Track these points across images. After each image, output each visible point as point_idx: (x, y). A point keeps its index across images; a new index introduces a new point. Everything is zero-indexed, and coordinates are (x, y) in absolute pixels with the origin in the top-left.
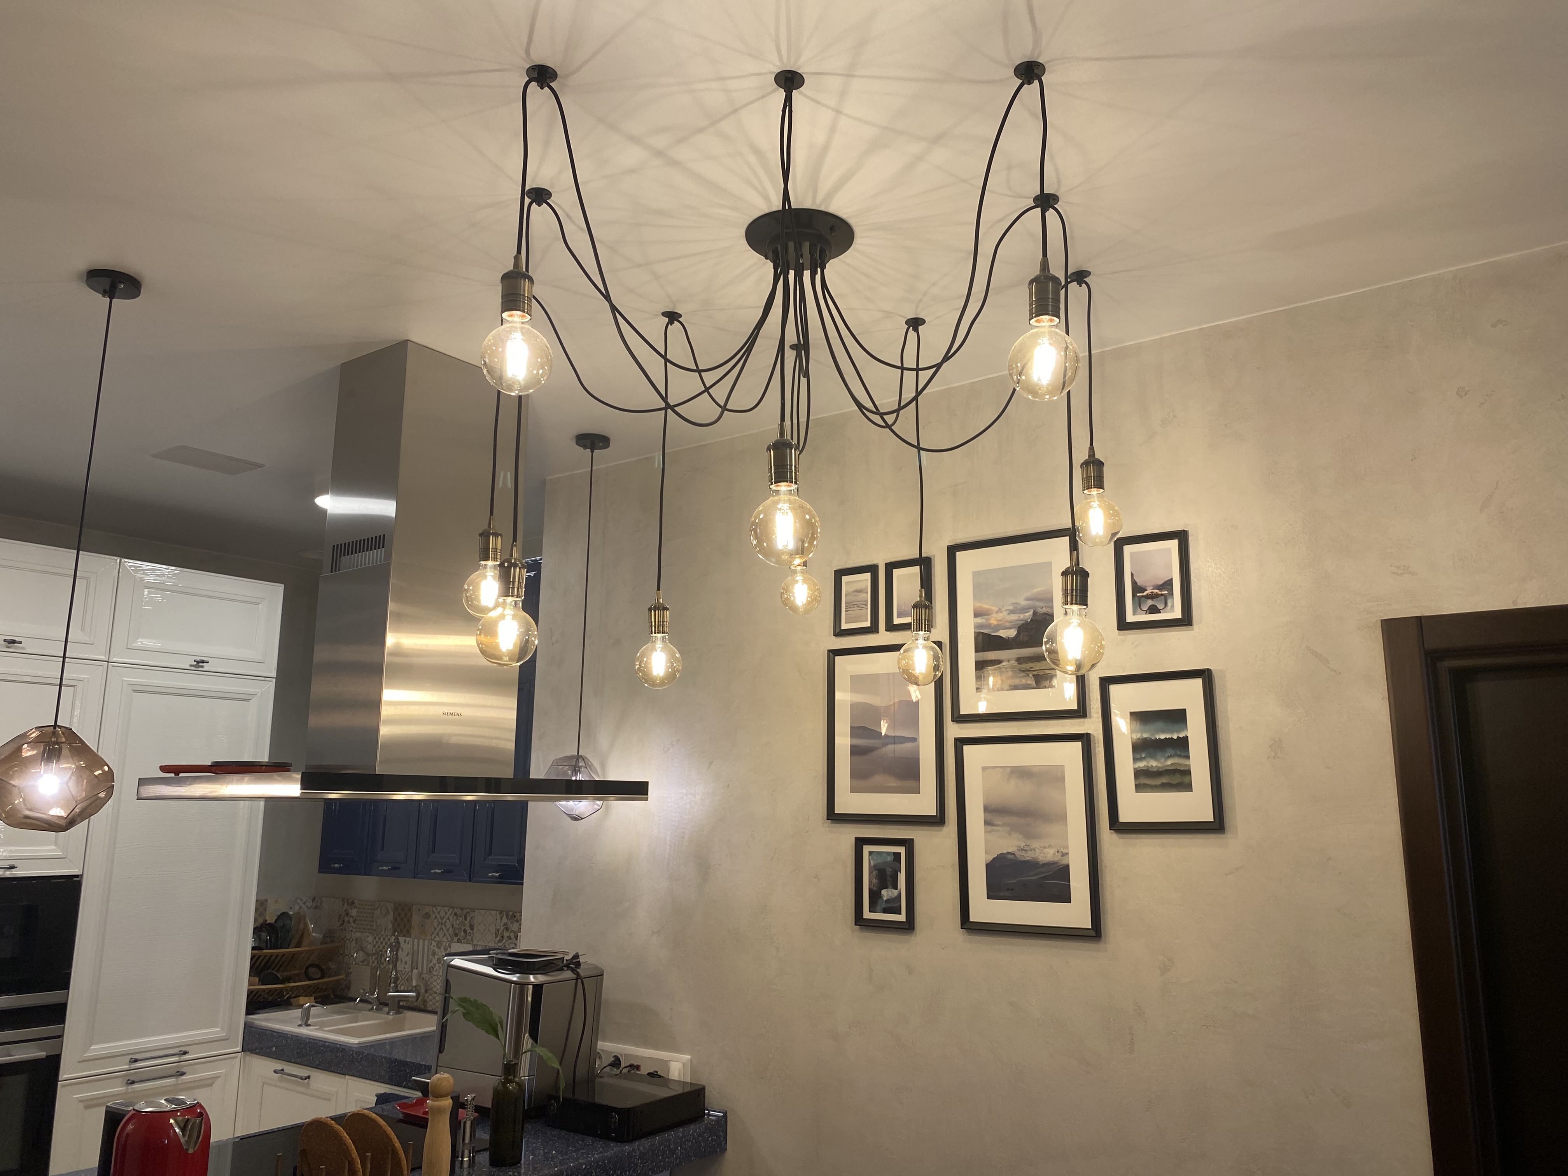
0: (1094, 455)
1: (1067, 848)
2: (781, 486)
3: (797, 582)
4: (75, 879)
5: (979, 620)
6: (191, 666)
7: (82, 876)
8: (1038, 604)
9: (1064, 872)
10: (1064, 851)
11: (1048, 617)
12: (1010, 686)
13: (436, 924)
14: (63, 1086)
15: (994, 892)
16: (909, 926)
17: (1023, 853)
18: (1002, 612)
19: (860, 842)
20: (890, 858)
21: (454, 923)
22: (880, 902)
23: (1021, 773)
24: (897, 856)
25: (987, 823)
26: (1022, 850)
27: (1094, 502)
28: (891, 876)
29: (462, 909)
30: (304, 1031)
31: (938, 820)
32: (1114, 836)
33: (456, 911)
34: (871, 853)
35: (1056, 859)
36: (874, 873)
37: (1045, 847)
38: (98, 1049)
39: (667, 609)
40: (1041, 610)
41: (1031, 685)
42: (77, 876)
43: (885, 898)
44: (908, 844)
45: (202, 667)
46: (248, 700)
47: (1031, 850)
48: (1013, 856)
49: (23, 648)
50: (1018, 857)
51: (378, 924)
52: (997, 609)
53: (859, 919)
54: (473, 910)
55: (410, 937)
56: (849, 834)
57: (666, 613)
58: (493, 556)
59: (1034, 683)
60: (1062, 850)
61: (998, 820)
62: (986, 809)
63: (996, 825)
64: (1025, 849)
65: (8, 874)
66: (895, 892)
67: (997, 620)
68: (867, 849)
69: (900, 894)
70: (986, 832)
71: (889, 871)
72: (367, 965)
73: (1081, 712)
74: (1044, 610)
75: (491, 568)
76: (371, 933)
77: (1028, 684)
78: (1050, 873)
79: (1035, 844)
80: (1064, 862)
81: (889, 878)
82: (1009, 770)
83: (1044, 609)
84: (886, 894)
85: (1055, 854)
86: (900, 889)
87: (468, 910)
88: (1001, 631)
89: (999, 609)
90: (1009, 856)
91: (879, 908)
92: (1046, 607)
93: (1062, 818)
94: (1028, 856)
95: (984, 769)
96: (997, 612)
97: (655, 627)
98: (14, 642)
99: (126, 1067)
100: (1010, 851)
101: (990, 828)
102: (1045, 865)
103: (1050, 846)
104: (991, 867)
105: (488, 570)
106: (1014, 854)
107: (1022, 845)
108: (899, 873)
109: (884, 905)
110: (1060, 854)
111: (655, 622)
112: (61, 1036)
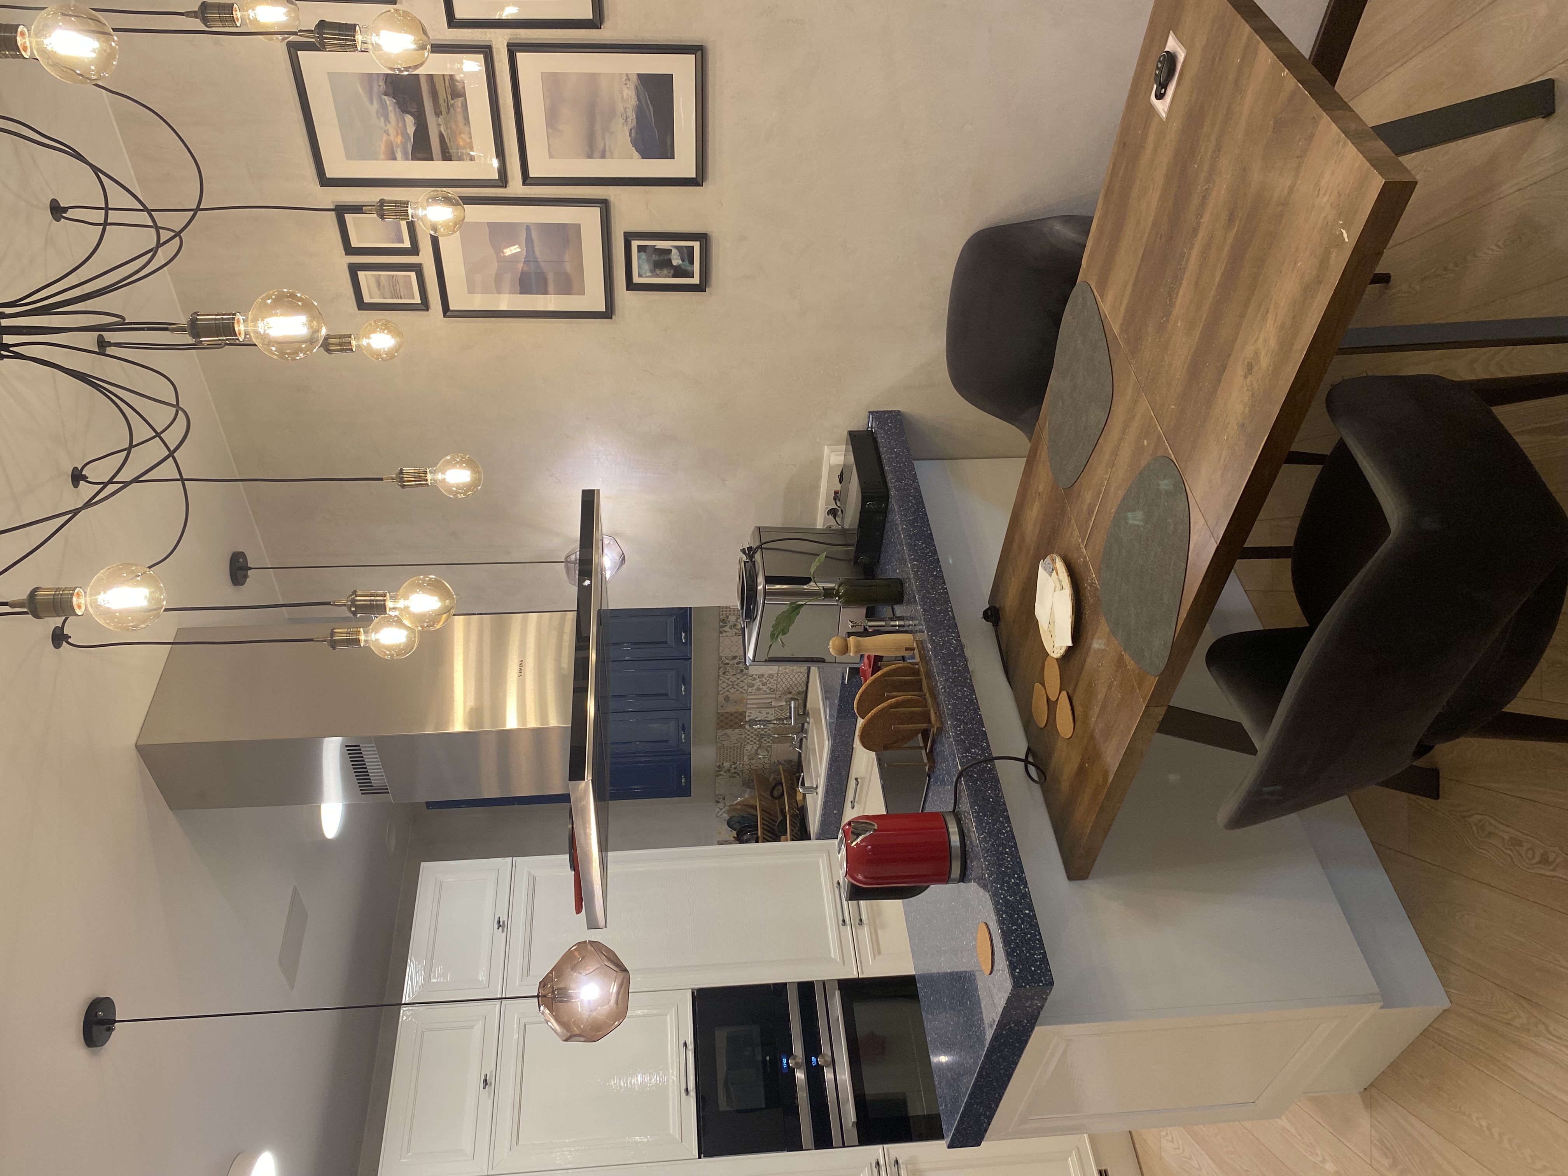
0: (194, 11)
1: (621, 74)
2: (239, 331)
3: (368, 344)
4: (695, 994)
5: (399, 155)
6: (503, 931)
7: (692, 989)
8: (375, 89)
9: (644, 79)
10: (624, 78)
11: (389, 80)
12: (465, 124)
13: (733, 690)
14: (863, 973)
15: (666, 151)
16: (703, 238)
17: (629, 120)
18: (388, 130)
19: (631, 286)
20: (643, 256)
21: (732, 674)
22: (683, 267)
23: (552, 118)
24: (641, 249)
25: (603, 156)
26: (626, 121)
27: (249, 15)
28: (660, 255)
29: (720, 668)
30: (821, 790)
31: (604, 205)
32: (607, 24)
33: (721, 674)
34: (640, 276)
35: (633, 87)
36: (658, 272)
37: (622, 97)
38: (834, 953)
39: (401, 470)
40: (382, 88)
41: (462, 103)
42: (693, 993)
43: (680, 262)
44: (629, 237)
45: (504, 922)
46: (534, 878)
47: (626, 112)
48: (633, 131)
49: (491, 1072)
50: (632, 126)
51: (737, 742)
52: (385, 137)
53: (700, 288)
54: (720, 658)
55: (745, 712)
56: (624, 297)
57: (406, 469)
58: (355, 635)
59: (460, 99)
60: (624, 80)
61: (600, 144)
62: (590, 156)
63: (605, 146)
64: (625, 118)
65: (691, 1046)
66: (674, 251)
67: (397, 135)
68: (636, 280)
69: (677, 247)
70: (612, 157)
71: (655, 257)
72: (770, 747)
73: (486, 51)
74: (382, 83)
75: (366, 636)
76: (744, 748)
77: (462, 105)
78: (646, 93)
79: (620, 108)
80: (635, 78)
81: (661, 258)
82: (550, 131)
83: (380, 84)
84: (676, 261)
85: (628, 88)
86: (671, 246)
87: (720, 662)
88: (409, 131)
89: (385, 132)
90: (633, 135)
91: (689, 268)
92: (378, 81)
93: (592, 79)
94: (632, 115)
95: (551, 156)
96: (388, 135)
97: (420, 481)
98: (485, 1081)
99: (849, 928)
100: (628, 134)
101: (607, 154)
102: (639, 99)
103: (621, 92)
104: (646, 154)
105: (369, 638)
106: (631, 130)
107: (621, 121)
108: (656, 247)
109: (687, 263)
110: (628, 82)
111: (415, 481)
112: (824, 982)
